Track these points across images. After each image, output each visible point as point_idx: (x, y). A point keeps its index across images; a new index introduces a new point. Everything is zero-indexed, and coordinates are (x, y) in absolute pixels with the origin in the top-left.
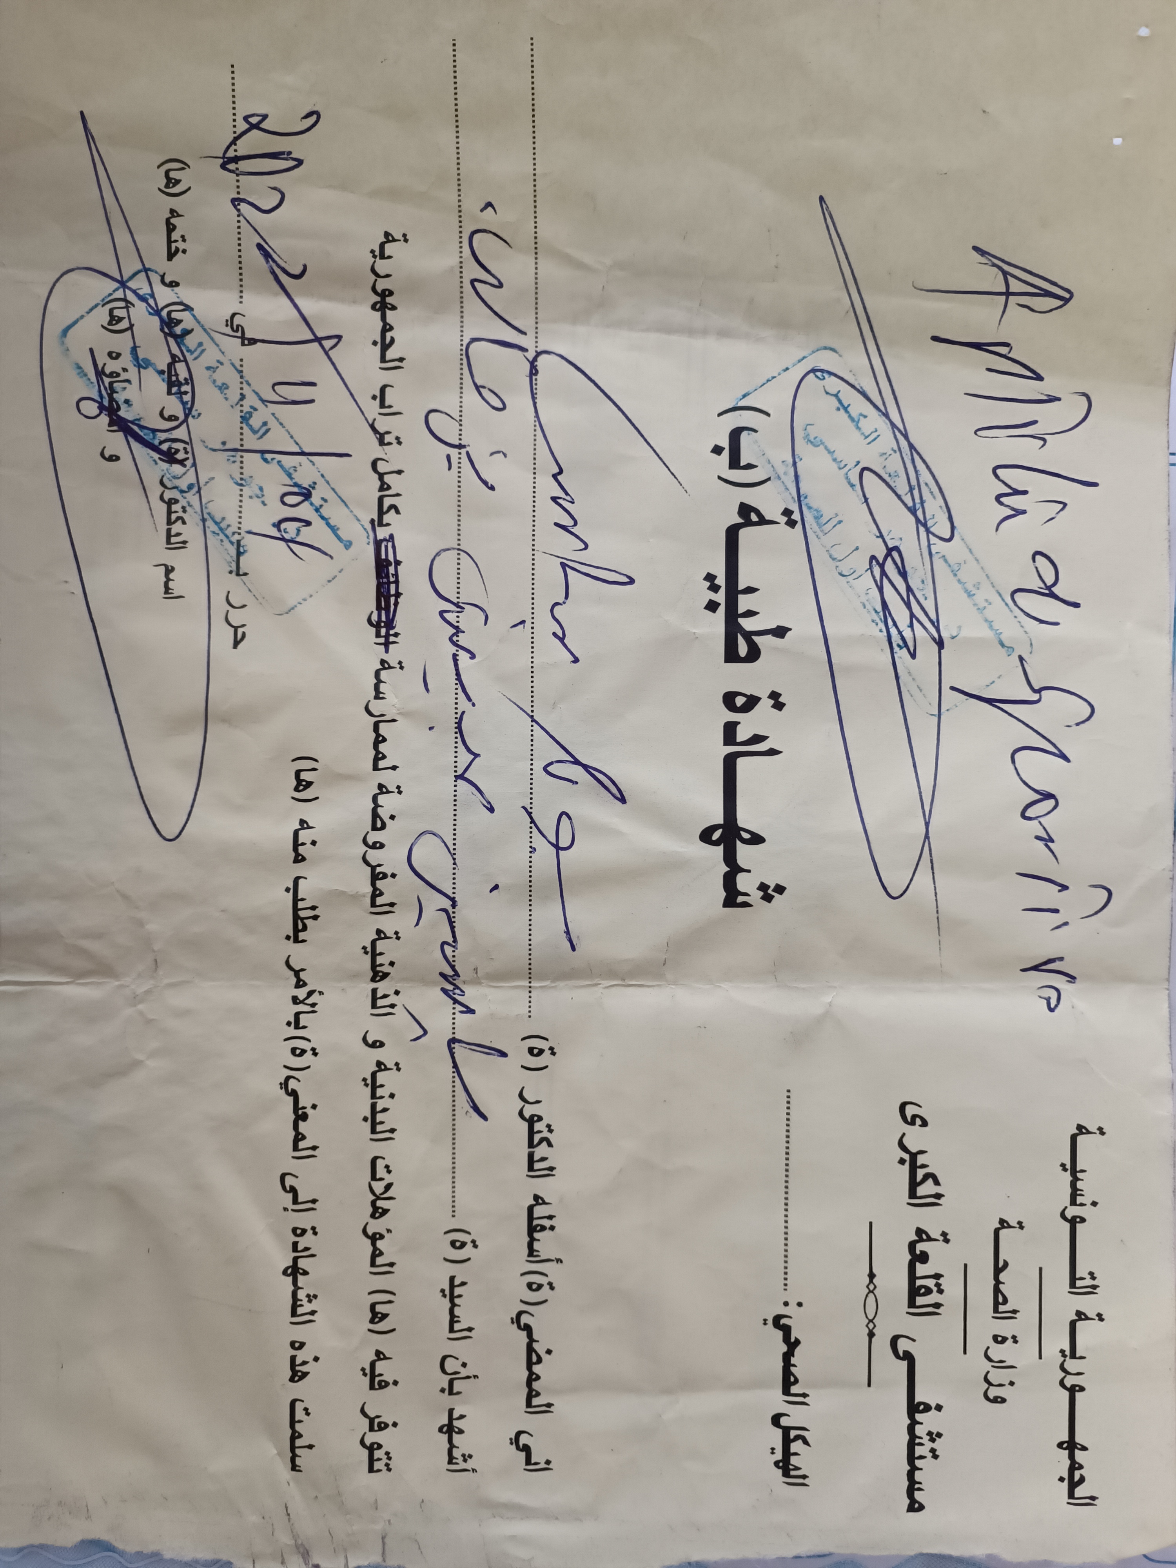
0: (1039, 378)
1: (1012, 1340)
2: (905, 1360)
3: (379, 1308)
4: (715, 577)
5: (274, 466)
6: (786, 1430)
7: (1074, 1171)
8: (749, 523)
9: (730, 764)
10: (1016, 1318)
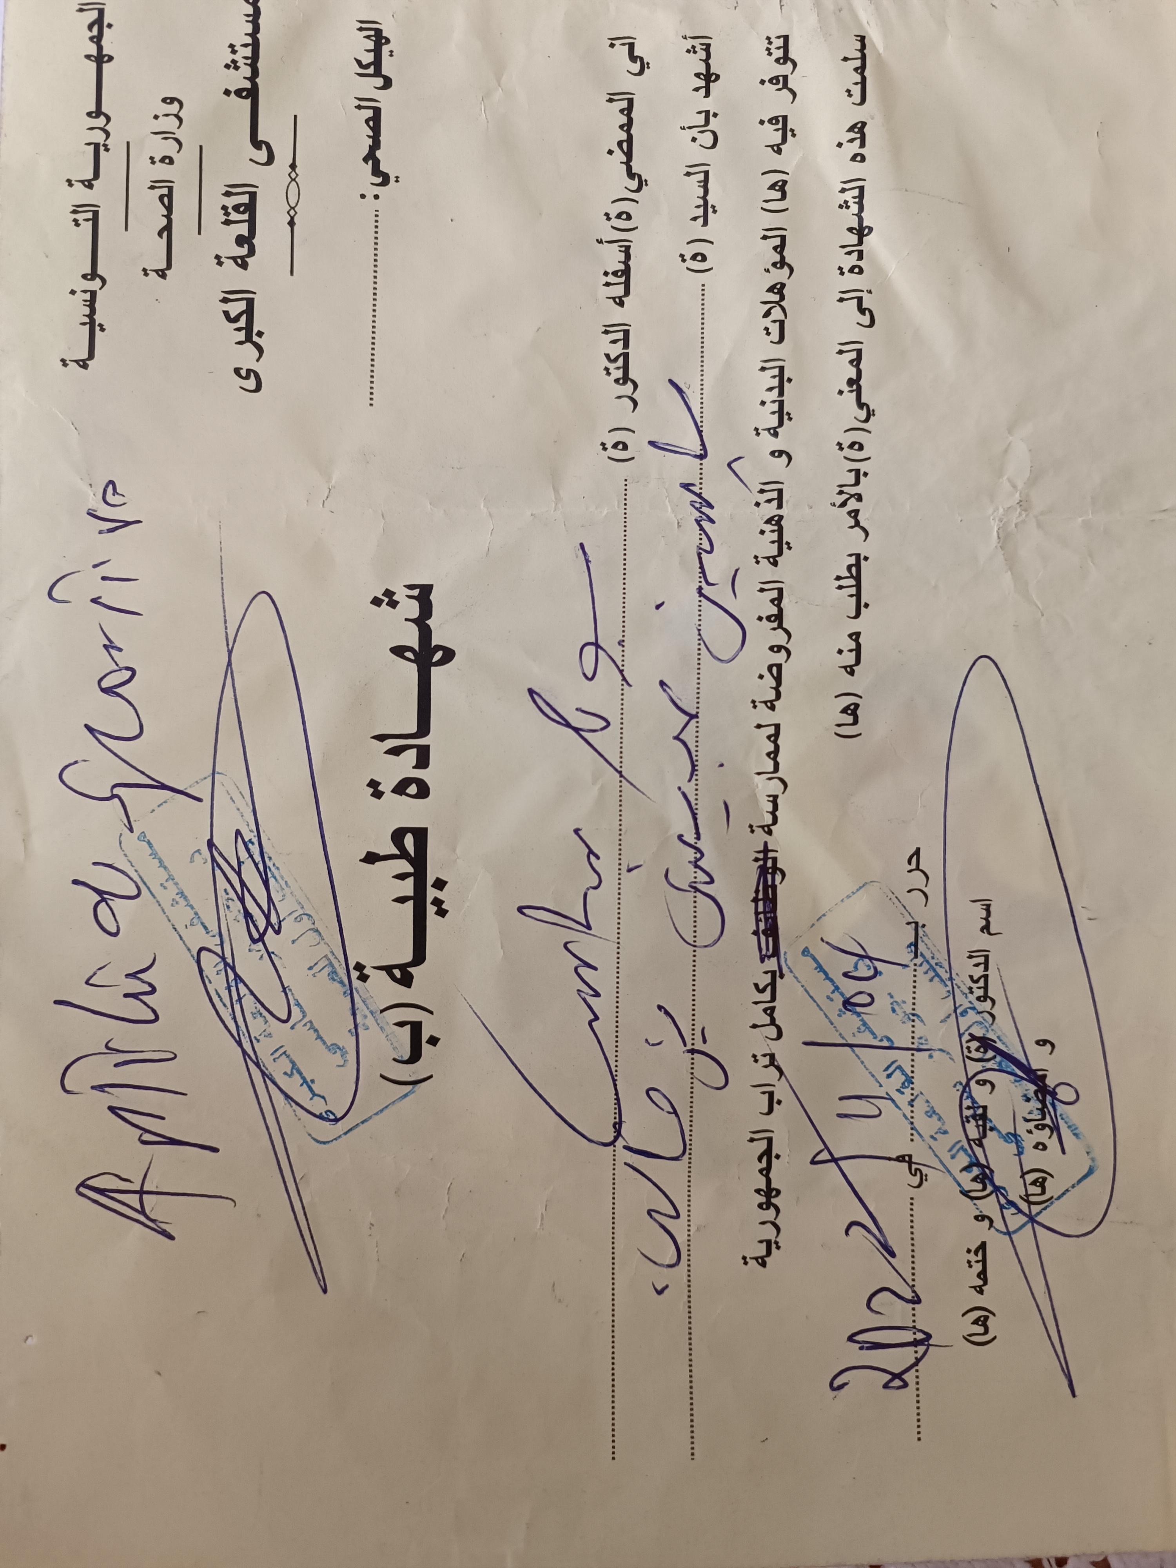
0: (112, 1109)
1: (155, 160)
2: (260, 141)
3: (778, 195)
4: (437, 913)
5: (880, 1035)
6: (378, 73)
7: (92, 323)
8: (403, 967)
9: (424, 727)
10: (151, 181)
